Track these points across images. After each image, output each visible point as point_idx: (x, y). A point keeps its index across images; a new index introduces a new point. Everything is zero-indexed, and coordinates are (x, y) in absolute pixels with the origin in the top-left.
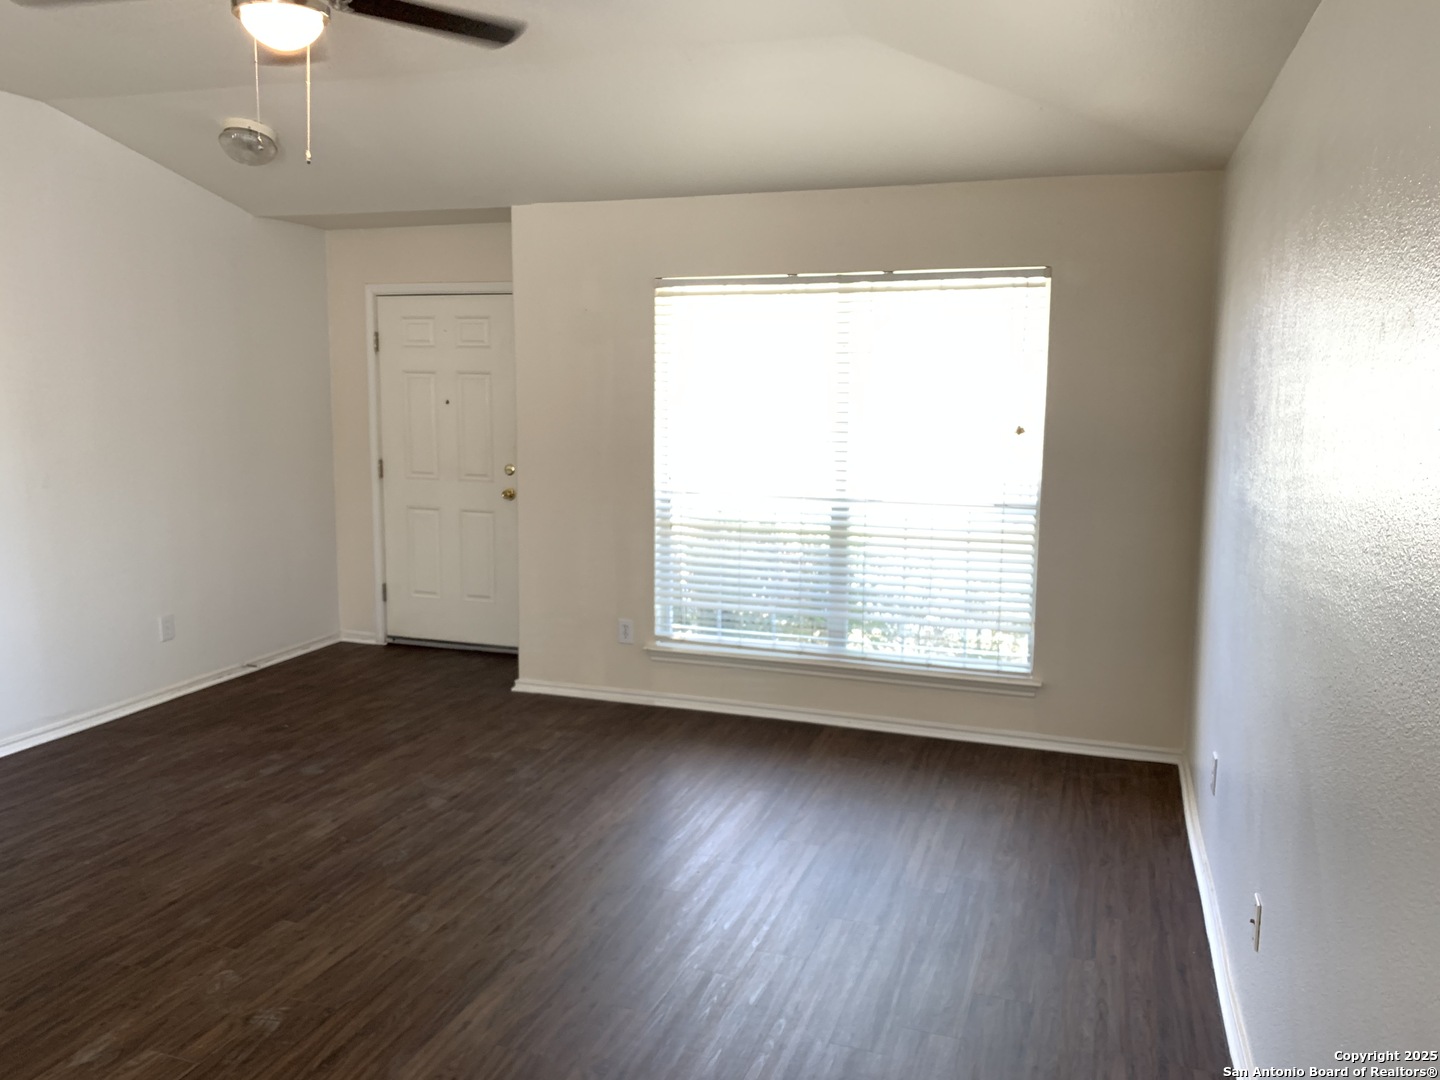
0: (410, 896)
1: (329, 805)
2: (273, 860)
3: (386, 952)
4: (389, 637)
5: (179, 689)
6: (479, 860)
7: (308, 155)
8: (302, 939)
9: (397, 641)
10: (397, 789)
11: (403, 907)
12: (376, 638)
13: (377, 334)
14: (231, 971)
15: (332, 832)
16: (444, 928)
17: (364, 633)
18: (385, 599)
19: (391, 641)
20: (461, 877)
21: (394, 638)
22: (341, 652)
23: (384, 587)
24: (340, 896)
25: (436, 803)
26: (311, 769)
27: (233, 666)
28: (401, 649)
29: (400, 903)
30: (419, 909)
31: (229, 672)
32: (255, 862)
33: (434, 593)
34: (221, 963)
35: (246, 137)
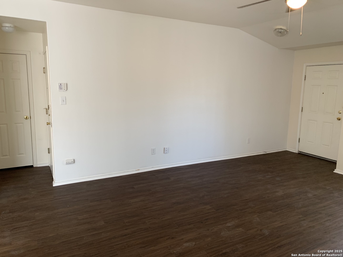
0: (301, 216)
1: (282, 188)
2: (268, 197)
3: (294, 227)
4: (299, 151)
5: (249, 154)
6: (321, 213)
7: (301, 33)
8: (274, 217)
9: (301, 153)
10: (299, 189)
11: (300, 218)
12: (296, 151)
13: (305, 76)
14: (258, 218)
15: (283, 194)
16: (310, 227)
17: (293, 149)
18: (299, 142)
19: (299, 152)
20: (316, 216)
21: (300, 152)
22: (286, 153)
23: (299, 139)
24: (283, 210)
25: (310, 195)
26: (278, 179)
27: (261, 152)
28: (301, 155)
29: (299, 217)
30: (304, 220)
31: (260, 153)
32: (264, 196)
33: (313, 142)
34: (256, 216)
35: (280, 30)
